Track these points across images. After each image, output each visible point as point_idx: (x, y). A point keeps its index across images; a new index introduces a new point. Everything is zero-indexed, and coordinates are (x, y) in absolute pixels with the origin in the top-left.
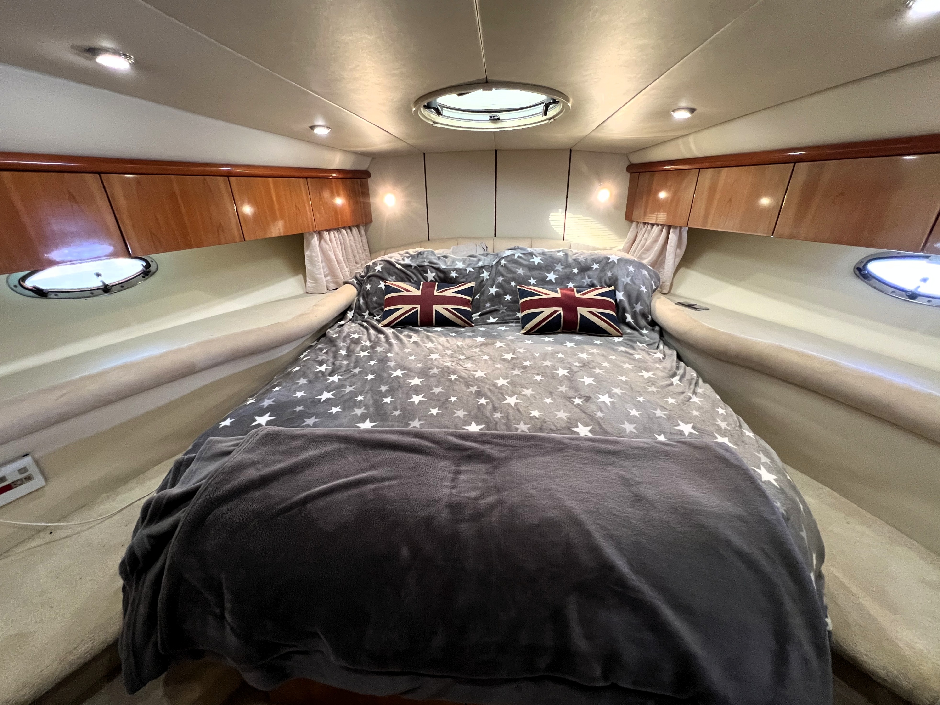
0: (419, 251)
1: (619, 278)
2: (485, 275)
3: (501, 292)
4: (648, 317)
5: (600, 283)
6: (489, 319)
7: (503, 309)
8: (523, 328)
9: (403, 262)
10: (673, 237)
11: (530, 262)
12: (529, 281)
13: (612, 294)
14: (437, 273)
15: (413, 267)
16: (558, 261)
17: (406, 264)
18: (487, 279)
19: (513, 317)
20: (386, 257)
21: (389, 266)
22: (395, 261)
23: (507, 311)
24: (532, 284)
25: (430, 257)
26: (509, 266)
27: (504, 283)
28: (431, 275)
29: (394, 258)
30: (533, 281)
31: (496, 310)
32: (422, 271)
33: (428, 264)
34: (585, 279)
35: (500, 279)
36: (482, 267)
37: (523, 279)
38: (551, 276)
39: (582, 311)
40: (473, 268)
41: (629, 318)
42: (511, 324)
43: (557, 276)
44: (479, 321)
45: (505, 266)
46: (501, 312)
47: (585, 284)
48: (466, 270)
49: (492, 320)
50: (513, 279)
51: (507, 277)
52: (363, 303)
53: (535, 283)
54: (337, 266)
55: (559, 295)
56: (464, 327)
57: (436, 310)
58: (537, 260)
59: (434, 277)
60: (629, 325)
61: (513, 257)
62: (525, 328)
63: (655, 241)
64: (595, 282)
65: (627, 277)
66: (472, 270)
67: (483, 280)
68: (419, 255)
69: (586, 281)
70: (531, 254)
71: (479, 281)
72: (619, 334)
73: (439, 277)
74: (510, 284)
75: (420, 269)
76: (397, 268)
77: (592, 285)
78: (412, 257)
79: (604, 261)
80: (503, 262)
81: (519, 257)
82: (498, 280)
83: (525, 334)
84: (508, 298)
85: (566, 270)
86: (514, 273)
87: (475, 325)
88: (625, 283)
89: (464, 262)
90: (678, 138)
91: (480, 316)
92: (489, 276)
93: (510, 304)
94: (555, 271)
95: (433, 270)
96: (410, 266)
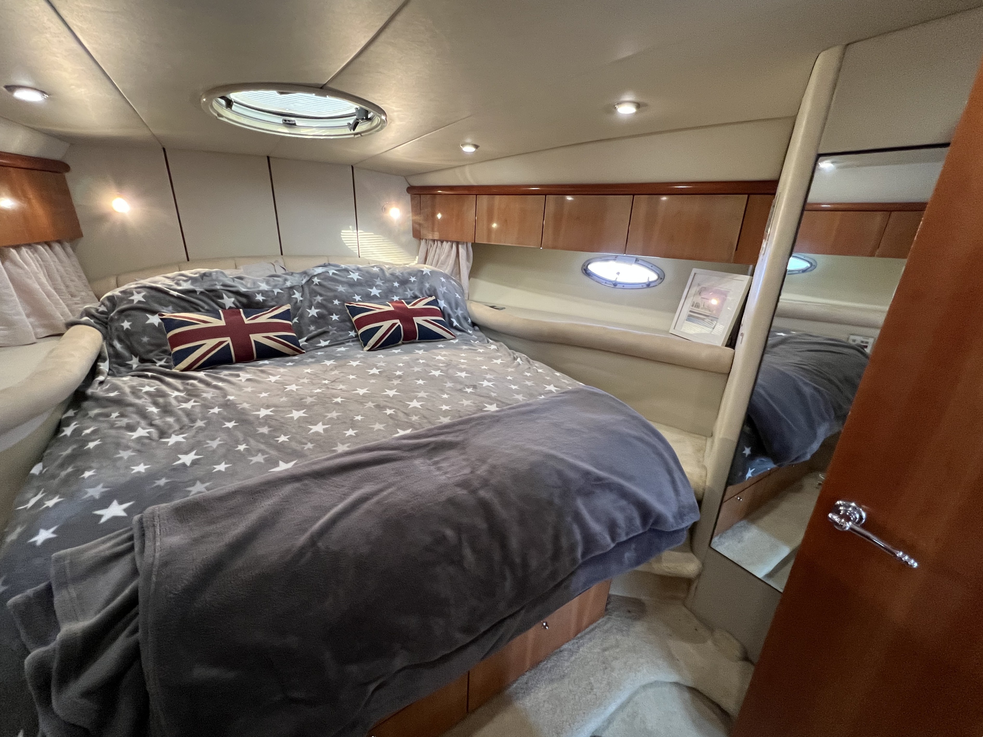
0: (203, 272)
1: (437, 288)
2: (297, 295)
3: (325, 312)
4: (468, 320)
5: (421, 293)
6: (320, 343)
7: (333, 330)
8: (365, 345)
9: (179, 288)
10: (462, 251)
11: (347, 278)
12: (354, 297)
13: (435, 302)
14: (236, 298)
15: (198, 293)
16: (376, 276)
17: (186, 289)
18: (301, 301)
19: (347, 337)
20: (147, 282)
21: (154, 293)
22: (165, 286)
23: (337, 332)
24: (357, 300)
25: (221, 278)
26: (325, 283)
27: (324, 303)
28: (229, 301)
29: (160, 283)
30: (357, 298)
31: (325, 333)
32: (215, 296)
33: (222, 287)
34: (407, 291)
35: (319, 299)
36: (292, 288)
37: (346, 296)
38: (375, 291)
39: (418, 320)
40: (281, 289)
41: (455, 323)
42: (347, 344)
43: (381, 291)
44: (308, 346)
45: (320, 284)
46: (331, 333)
47: (409, 296)
48: (273, 292)
49: (323, 343)
50: (336, 297)
51: (326, 296)
52: (122, 348)
53: (360, 299)
54: (49, 301)
55: (391, 308)
56: (295, 355)
57: (255, 341)
58: (355, 276)
59: (234, 303)
60: (456, 328)
61: (327, 274)
62: (368, 345)
63: (448, 255)
64: (418, 293)
65: (443, 287)
66: (280, 291)
67: (297, 302)
68: (205, 277)
69: (409, 294)
70: (347, 270)
71: (292, 303)
72: (453, 337)
73: (240, 302)
74: (333, 302)
75: (211, 294)
76: (172, 296)
77: (416, 297)
78: (194, 280)
79: (419, 274)
80: (316, 280)
81: (333, 274)
82: (315, 300)
83: (369, 350)
84: (335, 317)
85: (387, 285)
86: (336, 291)
87: (307, 352)
88: (443, 292)
89: (268, 283)
90: (455, 167)
91: (306, 341)
92: (302, 296)
93: (339, 324)
94: (377, 286)
95: (230, 294)
96: (194, 292)
